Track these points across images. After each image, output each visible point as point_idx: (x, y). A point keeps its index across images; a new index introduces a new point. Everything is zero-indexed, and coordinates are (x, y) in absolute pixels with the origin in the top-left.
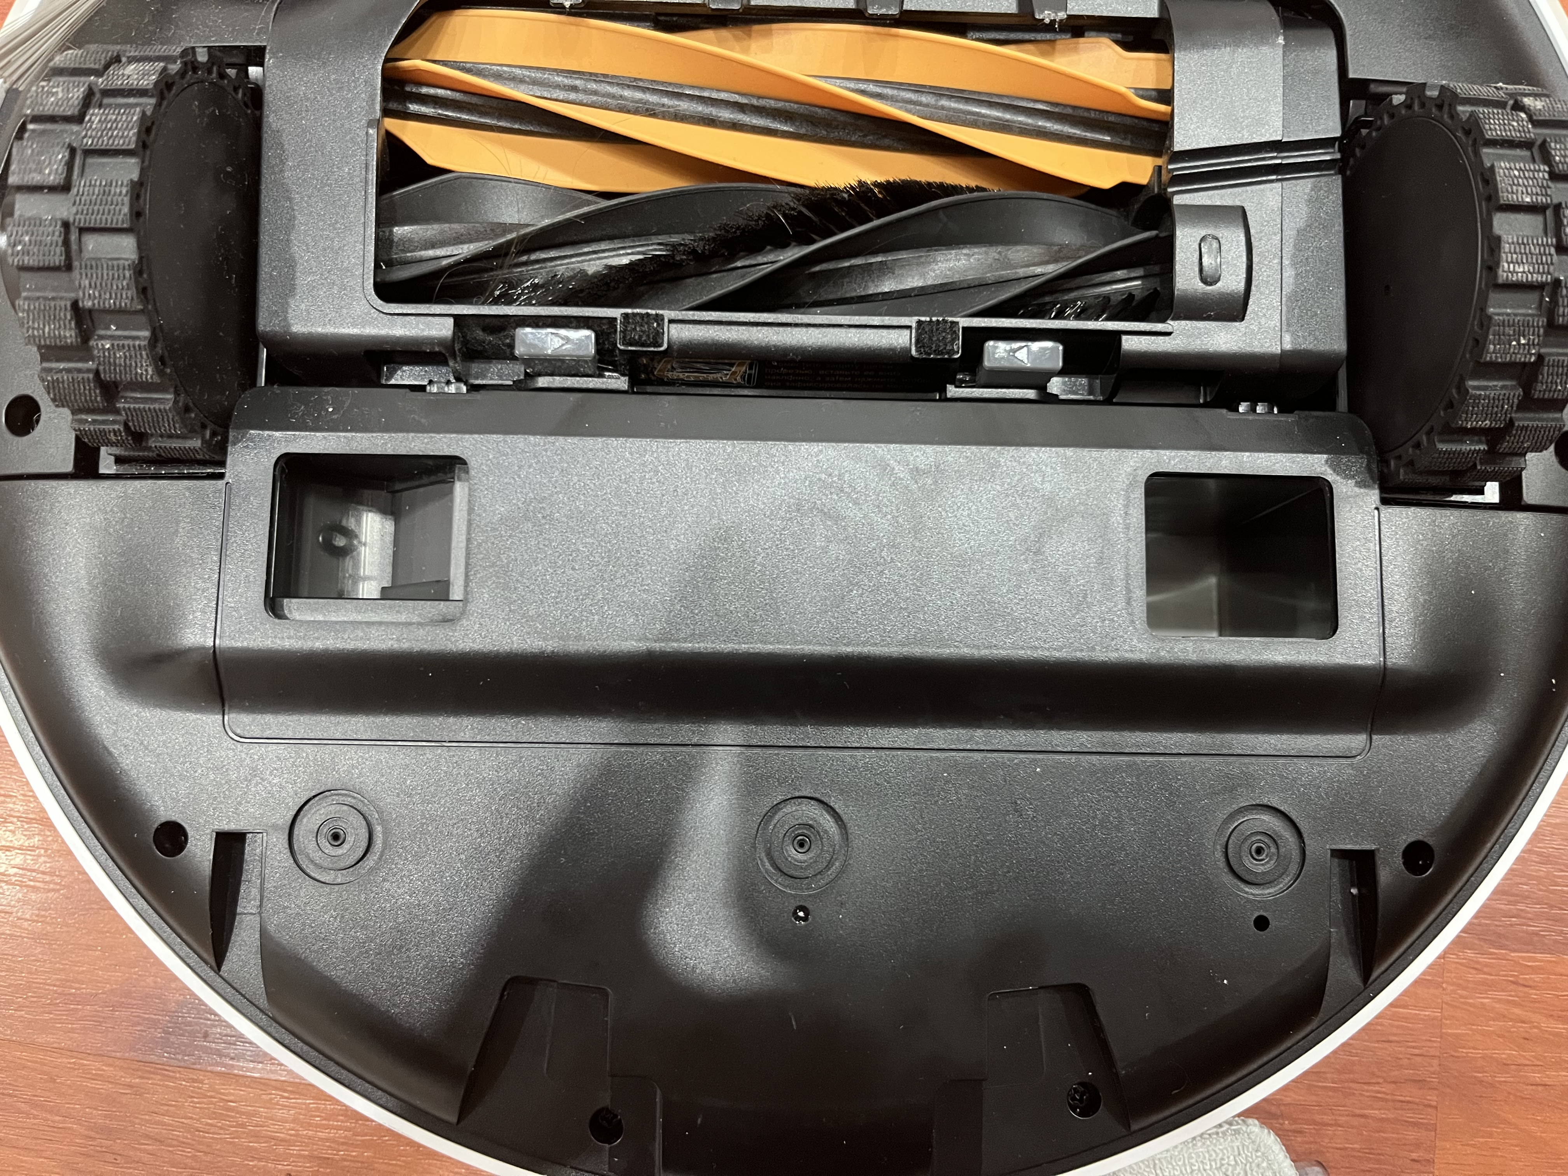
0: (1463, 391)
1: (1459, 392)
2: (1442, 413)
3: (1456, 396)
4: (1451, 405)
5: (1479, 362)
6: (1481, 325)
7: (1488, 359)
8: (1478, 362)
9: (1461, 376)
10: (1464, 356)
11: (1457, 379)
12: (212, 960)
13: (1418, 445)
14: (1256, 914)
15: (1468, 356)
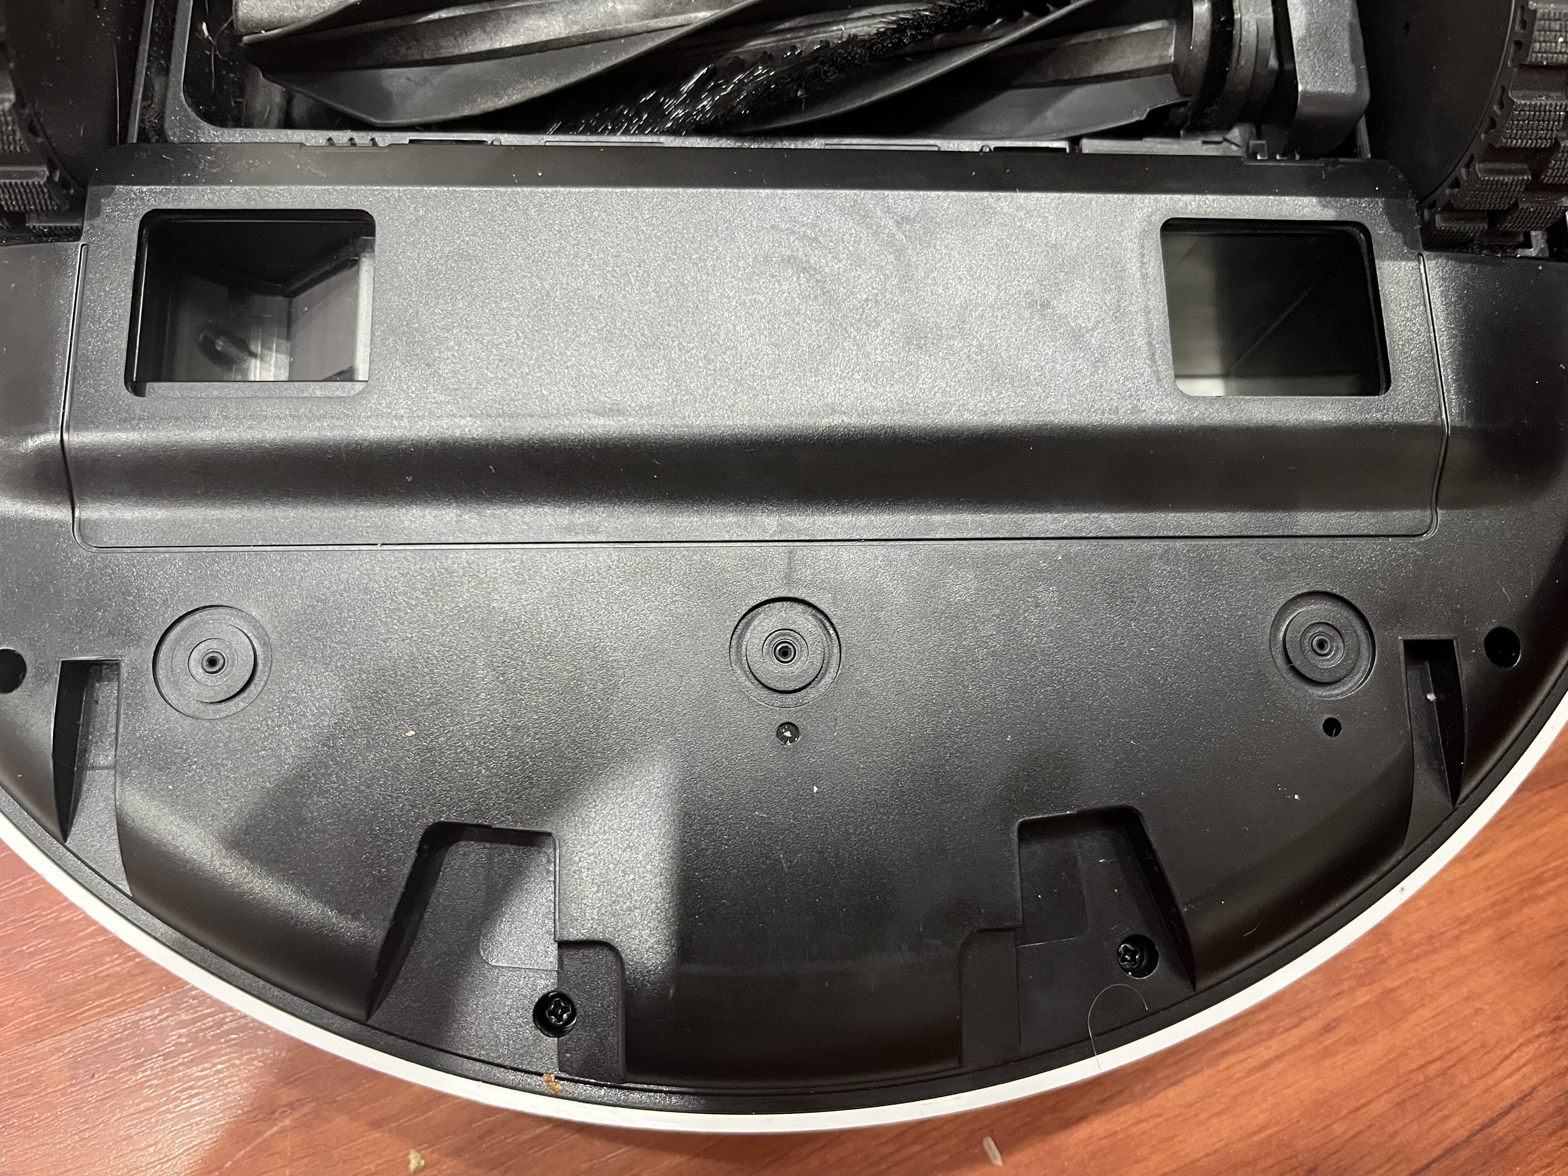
0: (1505, 103)
1: (1501, 106)
2: (1483, 136)
3: (1498, 112)
4: (1493, 124)
5: (1525, 65)
6: (1524, 24)
7: (1533, 60)
8: (1522, 66)
9: (1503, 88)
10: (1505, 63)
11: (1499, 92)
12: (56, 830)
13: (1456, 184)
14: (1326, 716)
15: (1509, 63)
